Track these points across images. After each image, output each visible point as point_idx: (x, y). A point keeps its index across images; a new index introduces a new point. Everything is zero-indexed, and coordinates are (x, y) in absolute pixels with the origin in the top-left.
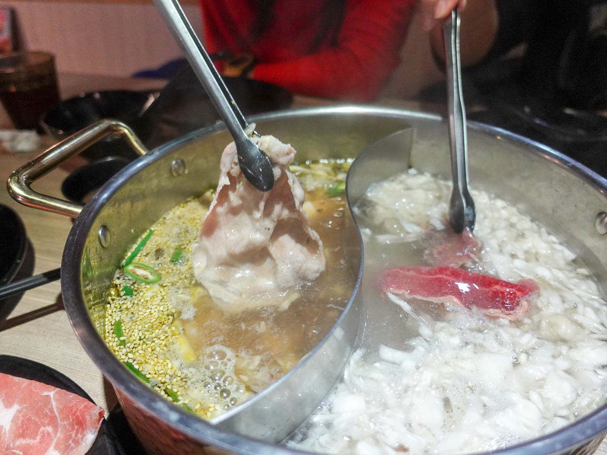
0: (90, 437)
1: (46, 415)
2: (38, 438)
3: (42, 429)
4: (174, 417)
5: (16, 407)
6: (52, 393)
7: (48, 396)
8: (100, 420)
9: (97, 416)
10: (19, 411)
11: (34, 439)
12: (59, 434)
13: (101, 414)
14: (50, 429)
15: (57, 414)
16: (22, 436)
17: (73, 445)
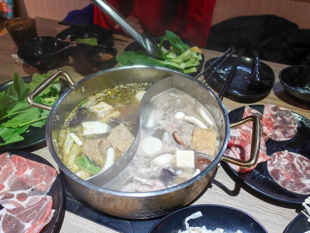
0: (54, 179)
1: (41, 172)
2: (40, 178)
3: (40, 176)
4: (76, 178)
5: (32, 169)
7: (42, 167)
8: (56, 174)
9: (56, 173)
10: (33, 170)
11: (39, 178)
12: (45, 177)
13: (57, 172)
14: (43, 176)
15: (45, 172)
16: (35, 177)
17: (49, 180)
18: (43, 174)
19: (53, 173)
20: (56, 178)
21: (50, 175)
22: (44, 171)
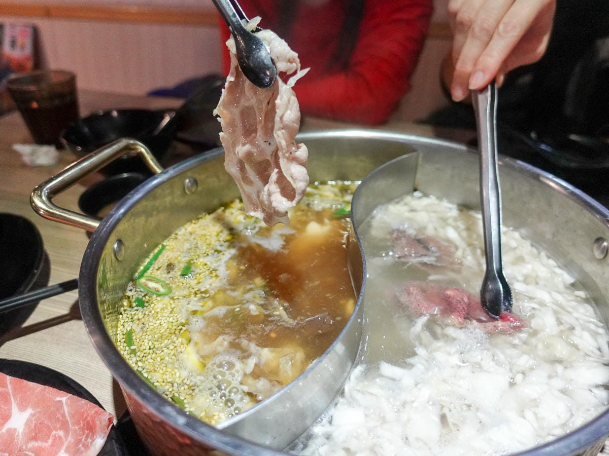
0: (99, 442)
1: (58, 420)
2: (50, 441)
3: (54, 433)
4: (181, 421)
5: (30, 411)
6: (64, 398)
7: (60, 402)
8: (109, 425)
9: (107, 422)
10: (32, 415)
11: (46, 442)
12: (69, 438)
13: (110, 420)
14: (61, 433)
15: (68, 419)
16: (35, 438)
17: (82, 449)
18: (65, 426)
19: (98, 422)
20: (106, 438)
21: (87, 432)
22: (65, 416)
